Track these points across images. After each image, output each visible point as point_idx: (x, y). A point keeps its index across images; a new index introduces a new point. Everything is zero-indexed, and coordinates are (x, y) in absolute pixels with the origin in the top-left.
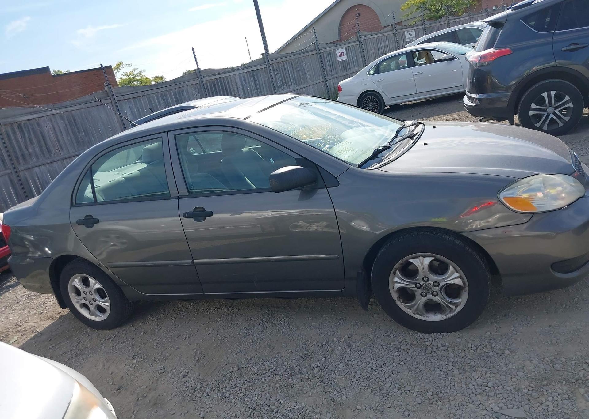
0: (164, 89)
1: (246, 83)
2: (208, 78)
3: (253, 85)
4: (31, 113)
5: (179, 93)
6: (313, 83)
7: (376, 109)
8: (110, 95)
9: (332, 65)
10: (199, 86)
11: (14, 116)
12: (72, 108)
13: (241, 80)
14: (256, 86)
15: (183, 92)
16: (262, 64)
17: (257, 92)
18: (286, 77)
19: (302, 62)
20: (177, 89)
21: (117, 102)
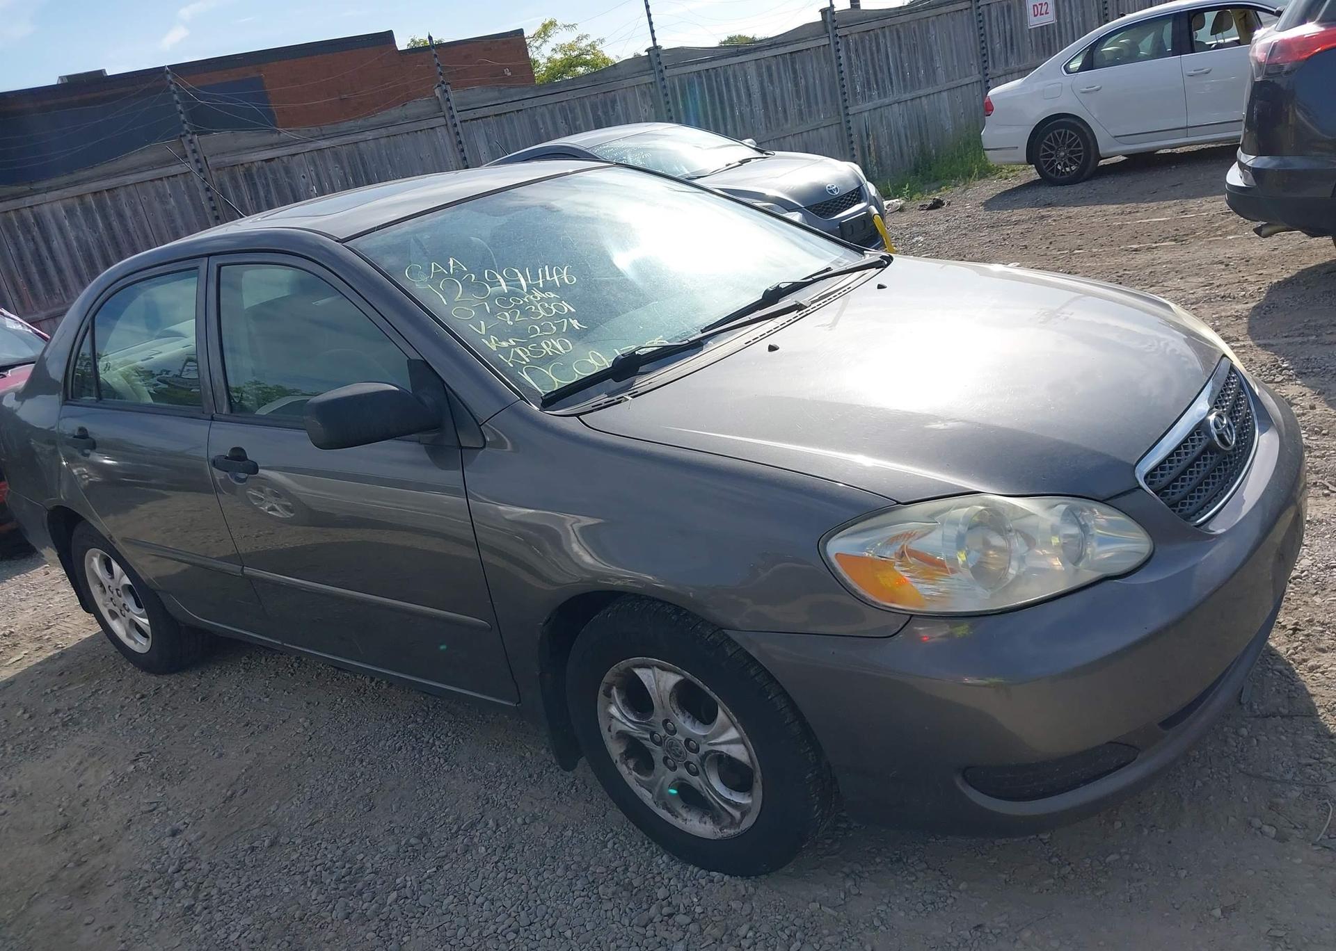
0: (570, 96)
1: (772, 82)
2: (676, 71)
3: (790, 89)
4: (272, 145)
5: (605, 104)
6: (952, 84)
7: (1075, 163)
8: (444, 108)
9: (1011, 38)
10: (653, 90)
11: (238, 150)
12: (360, 137)
13: (760, 75)
14: (798, 92)
15: (614, 102)
16: (818, 37)
17: (800, 105)
18: (878, 69)
19: (928, 31)
20: (600, 96)
21: (458, 123)
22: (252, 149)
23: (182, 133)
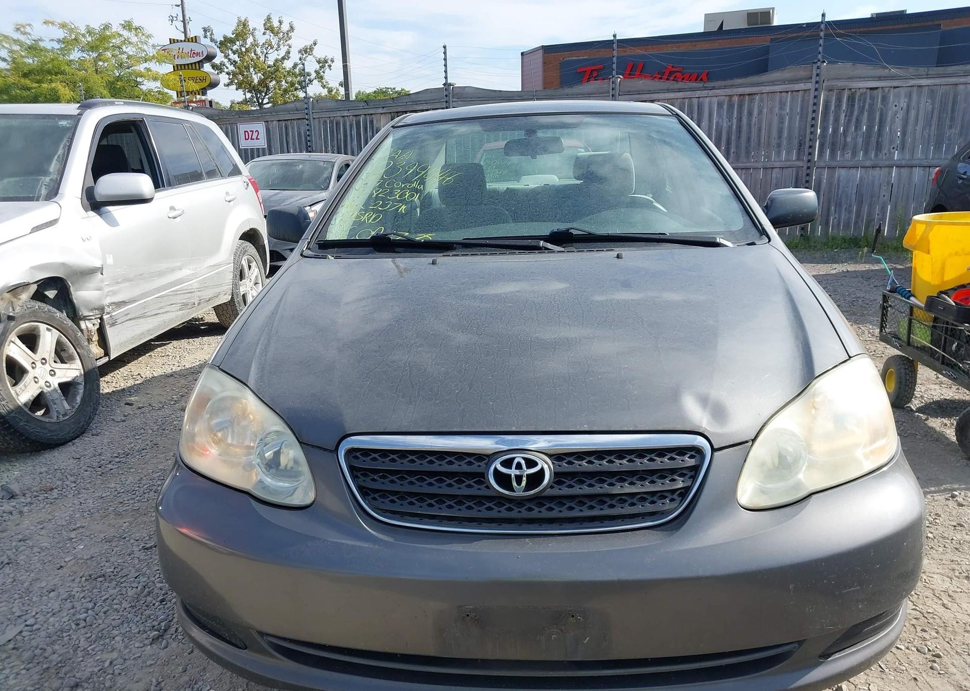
4: (878, 77)
22: (861, 78)
23: (815, 61)
